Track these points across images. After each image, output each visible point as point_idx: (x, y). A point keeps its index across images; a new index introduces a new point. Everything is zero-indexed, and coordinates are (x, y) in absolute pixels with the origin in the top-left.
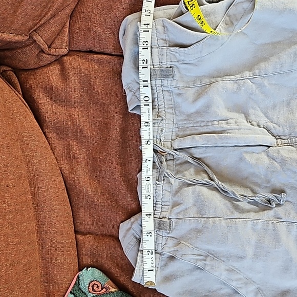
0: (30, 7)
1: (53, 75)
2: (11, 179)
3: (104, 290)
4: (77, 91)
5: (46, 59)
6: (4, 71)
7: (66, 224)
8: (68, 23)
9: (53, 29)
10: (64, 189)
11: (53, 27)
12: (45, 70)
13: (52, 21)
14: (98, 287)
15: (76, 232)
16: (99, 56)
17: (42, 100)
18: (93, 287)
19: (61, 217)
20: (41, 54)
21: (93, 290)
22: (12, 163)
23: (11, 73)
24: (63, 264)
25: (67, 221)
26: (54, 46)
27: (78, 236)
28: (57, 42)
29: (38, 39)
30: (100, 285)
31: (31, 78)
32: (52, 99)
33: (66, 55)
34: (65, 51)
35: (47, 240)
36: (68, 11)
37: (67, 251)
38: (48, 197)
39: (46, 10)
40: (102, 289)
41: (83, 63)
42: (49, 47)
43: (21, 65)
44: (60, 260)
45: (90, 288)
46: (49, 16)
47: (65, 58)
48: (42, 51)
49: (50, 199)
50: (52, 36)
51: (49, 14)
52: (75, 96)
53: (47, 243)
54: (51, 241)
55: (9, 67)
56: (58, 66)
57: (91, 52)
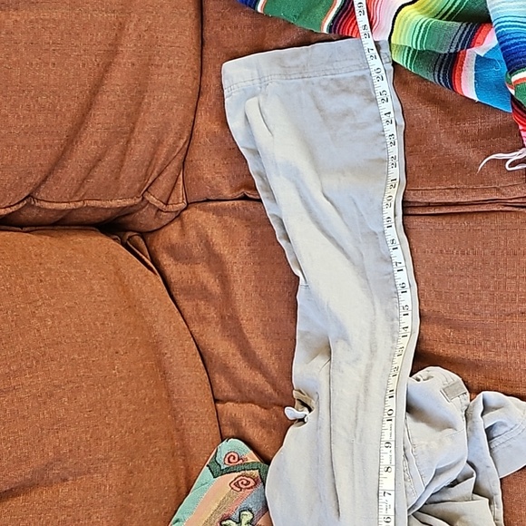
0: (132, 170)
1: (173, 233)
2: (121, 346)
3: (241, 461)
4: (196, 246)
5: (166, 217)
6: (130, 237)
7: (199, 392)
8: (181, 176)
9: (164, 185)
10: (195, 354)
11: (164, 183)
12: (167, 229)
13: (160, 178)
14: (234, 458)
15: (216, 401)
16: (214, 204)
17: (166, 260)
18: (229, 459)
19: (191, 383)
20: (159, 212)
21: (229, 462)
22: (122, 329)
23: (137, 238)
24: (198, 435)
25: (200, 388)
26: (170, 202)
27: (218, 405)
28: (172, 197)
29: (150, 198)
30: (236, 456)
31: (155, 239)
32: (176, 259)
33: (185, 209)
34: (183, 205)
35: (179, 410)
36: (175, 164)
37: (202, 421)
38: (174, 363)
39: (151, 168)
40: (239, 460)
41: (201, 215)
42: (166, 204)
43: (143, 228)
44: (194, 431)
45: (227, 459)
46: (155, 174)
47: (184, 213)
48: (159, 210)
49: (177, 365)
50: (166, 193)
51: (155, 172)
52: (195, 251)
53: (178, 413)
54: (183, 411)
55: (134, 231)
56: (179, 222)
57: (208, 200)
